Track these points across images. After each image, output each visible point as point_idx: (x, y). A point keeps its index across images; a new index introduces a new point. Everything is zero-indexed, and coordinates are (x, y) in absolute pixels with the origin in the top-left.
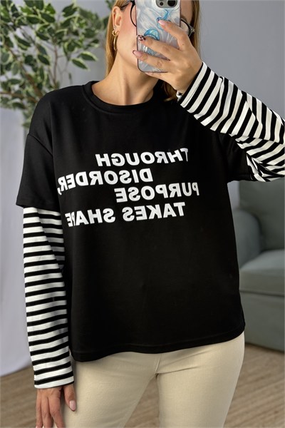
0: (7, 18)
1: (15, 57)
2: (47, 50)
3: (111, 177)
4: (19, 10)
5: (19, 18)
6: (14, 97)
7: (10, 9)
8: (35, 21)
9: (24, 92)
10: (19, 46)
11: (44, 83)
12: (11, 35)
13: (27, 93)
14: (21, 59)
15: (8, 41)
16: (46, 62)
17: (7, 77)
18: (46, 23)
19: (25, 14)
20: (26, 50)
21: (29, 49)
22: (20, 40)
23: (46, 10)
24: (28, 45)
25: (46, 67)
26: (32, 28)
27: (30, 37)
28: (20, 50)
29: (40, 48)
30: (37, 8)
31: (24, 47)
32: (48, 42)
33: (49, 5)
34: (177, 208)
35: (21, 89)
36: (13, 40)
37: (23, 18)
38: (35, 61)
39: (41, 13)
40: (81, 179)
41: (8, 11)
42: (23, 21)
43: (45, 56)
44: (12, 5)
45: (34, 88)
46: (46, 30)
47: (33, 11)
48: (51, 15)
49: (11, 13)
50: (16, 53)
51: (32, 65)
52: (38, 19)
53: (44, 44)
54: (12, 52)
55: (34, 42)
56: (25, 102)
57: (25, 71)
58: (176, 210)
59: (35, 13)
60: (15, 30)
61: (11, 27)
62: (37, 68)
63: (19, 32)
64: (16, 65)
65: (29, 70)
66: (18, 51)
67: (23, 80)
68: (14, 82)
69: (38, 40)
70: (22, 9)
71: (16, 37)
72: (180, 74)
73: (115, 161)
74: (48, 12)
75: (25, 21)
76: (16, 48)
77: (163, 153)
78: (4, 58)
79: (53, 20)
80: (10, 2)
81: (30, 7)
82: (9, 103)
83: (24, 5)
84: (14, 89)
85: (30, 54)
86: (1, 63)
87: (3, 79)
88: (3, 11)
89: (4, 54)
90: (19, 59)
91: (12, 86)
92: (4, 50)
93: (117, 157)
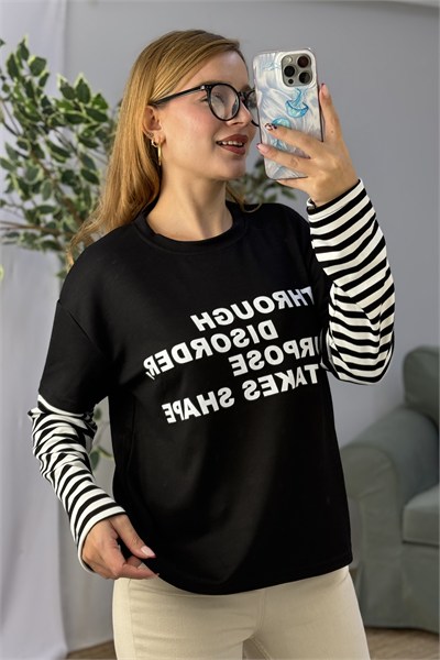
0: (35, 116)
1: (47, 173)
2: (96, 161)
3: (221, 343)
4: (53, 102)
5: (53, 115)
6: (45, 233)
7: (39, 102)
8: (77, 119)
9: (60, 225)
10: (53, 157)
11: (90, 211)
12: (41, 141)
13: (65, 226)
14: (57, 175)
15: (36, 150)
16: (94, 180)
17: (34, 203)
18: (94, 123)
19: (62, 110)
20: (63, 162)
21: (68, 160)
22: (54, 148)
23: (94, 103)
24: (65, 154)
25: (93, 187)
26: (72, 130)
27: (70, 144)
28: (54, 162)
29: (85, 159)
30: (80, 100)
31: (61, 158)
32: (97, 151)
33: (99, 96)
34: (308, 372)
35: (56, 222)
36: (44, 147)
37: (59, 116)
38: (77, 178)
39: (85, 108)
40: (181, 353)
41: (36, 105)
42: (58, 119)
43: (92, 171)
44: (42, 96)
45: (75, 219)
46: (93, 133)
47: (73, 105)
48: (102, 111)
49: (40, 109)
50: (49, 167)
51: (72, 185)
52: (81, 117)
53: (91, 153)
54: (42, 165)
55: (75, 150)
56: (61, 239)
57: (62, 193)
58: (307, 374)
59: (77, 108)
60: (47, 133)
61: (41, 129)
62: (80, 189)
63: (53, 136)
64: (47, 184)
65: (69, 193)
66: (52, 164)
67: (59, 208)
68: (45, 210)
69: (81, 147)
70: (57, 102)
71: (48, 143)
72: (324, 176)
73: (219, 320)
74: (97, 107)
75: (61, 120)
76: (49, 160)
78: (31, 174)
79: (103, 118)
80: (39, 92)
81: (70, 98)
82: (36, 242)
83: (60, 97)
84: (45, 221)
85: (69, 168)
86: (26, 181)
87: (29, 205)
88: (28, 106)
89: (30, 168)
90: (53, 176)
91: (42, 217)
92: (30, 163)
93: (221, 314)
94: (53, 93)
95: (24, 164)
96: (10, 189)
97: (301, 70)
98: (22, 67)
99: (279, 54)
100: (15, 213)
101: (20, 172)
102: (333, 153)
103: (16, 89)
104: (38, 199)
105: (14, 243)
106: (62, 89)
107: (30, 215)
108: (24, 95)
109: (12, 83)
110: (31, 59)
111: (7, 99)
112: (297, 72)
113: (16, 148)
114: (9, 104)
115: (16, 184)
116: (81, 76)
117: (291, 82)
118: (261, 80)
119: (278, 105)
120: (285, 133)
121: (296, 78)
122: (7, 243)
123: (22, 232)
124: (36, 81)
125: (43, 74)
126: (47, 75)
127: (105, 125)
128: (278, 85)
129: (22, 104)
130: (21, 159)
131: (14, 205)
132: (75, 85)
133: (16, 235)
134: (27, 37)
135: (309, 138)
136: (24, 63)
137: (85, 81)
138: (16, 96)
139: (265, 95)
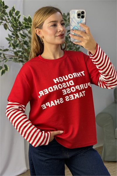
0: (17, 26)
1: (20, 42)
4: (22, 23)
5: (22, 26)
6: (19, 58)
8: (28, 27)
9: (23, 55)
10: (21, 37)
12: (18, 33)
13: (25, 55)
15: (17, 35)
17: (16, 50)
19: (24, 25)
21: (26, 38)
22: (22, 35)
26: (27, 30)
27: (26, 34)
28: (22, 39)
29: (30, 38)
30: (29, 22)
31: (24, 38)
35: (22, 54)
38: (28, 43)
39: (30, 24)
41: (17, 24)
44: (19, 21)
45: (27, 54)
49: (18, 24)
50: (20, 40)
51: (27, 45)
52: (29, 27)
56: (24, 59)
57: (24, 47)
59: (28, 24)
60: (20, 31)
61: (18, 30)
62: (29, 46)
63: (21, 32)
64: (20, 45)
65: (26, 47)
67: (23, 51)
68: (19, 51)
69: (29, 35)
71: (20, 34)
75: (24, 27)
78: (15, 42)
81: (26, 22)
82: (17, 60)
83: (24, 21)
84: (19, 55)
85: (26, 40)
86: (14, 44)
87: (15, 50)
88: (15, 24)
89: (15, 40)
90: (22, 43)
91: (18, 53)
94: (21, 20)
95: (13, 40)
96: (10, 46)
97: (82, 15)
99: (77, 10)
100: (11, 53)
101: (12, 42)
103: (12, 19)
104: (17, 49)
105: (11, 60)
106: (24, 19)
107: (15, 53)
108: (14, 21)
109: (10, 18)
110: (16, 11)
111: (9, 22)
113: (11, 35)
114: (10, 23)
115: (11, 45)
116: (29, 15)
117: (79, 17)
118: (71, 16)
119: (75, 23)
123: (13, 57)
124: (17, 17)
125: (19, 15)
126: (20, 15)
128: (76, 18)
129: (13, 23)
130: (13, 38)
131: (11, 50)
132: (27, 18)
134: (14, 5)
135: (82, 32)
136: (14, 12)
137: (30, 17)
138: (12, 21)
139: (72, 20)
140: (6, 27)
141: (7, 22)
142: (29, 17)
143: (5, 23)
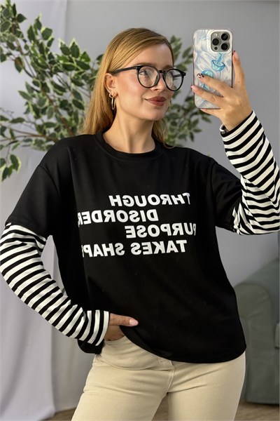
0: (44, 65)
1: (51, 102)
2: (82, 95)
3: (122, 216)
4: (56, 57)
5: (56, 65)
6: (48, 140)
7: (47, 56)
8: (70, 68)
9: (58, 135)
10: (55, 91)
11: (78, 127)
12: (47, 81)
13: (62, 136)
14: (58, 103)
15: (45, 88)
16: (81, 107)
17: (42, 121)
18: (82, 70)
19: (61, 62)
20: (61, 95)
21: (64, 94)
22: (56, 86)
23: (82, 58)
24: (63, 90)
25: (80, 111)
26: (67, 74)
27: (66, 83)
28: (56, 95)
29: (76, 94)
30: (73, 56)
31: (60, 92)
32: (83, 88)
33: (85, 53)
34: (179, 245)
35: (56, 133)
36: (49, 85)
37: (59, 65)
38: (70, 105)
39: (76, 61)
40: (96, 216)
41: (45, 59)
42: (59, 68)
43: (80, 101)
44: (49, 53)
45: (68, 131)
46: (80, 76)
47: (69, 59)
48: (86, 63)
49: (47, 61)
50: (52, 98)
51: (67, 109)
52: (73, 66)
53: (79, 89)
54: (48, 97)
55: (69, 88)
57: (60, 115)
58: (178, 246)
59: (71, 61)
60: (52, 76)
61: (48, 74)
62: (72, 112)
63: (55, 79)
64: (50, 109)
65: (65, 114)
66: (54, 96)
67: (58, 124)
68: (49, 125)
69: (73, 86)
70: (58, 56)
71: (52, 83)
72: (231, 109)
73: (125, 202)
74: (83, 60)
75: (61, 68)
76: (52, 94)
77: (168, 196)
78: (41, 102)
79: (87, 67)
80: (47, 50)
81: (66, 55)
82: (43, 145)
83: (60, 53)
84: (49, 132)
85: (65, 99)
86: (38, 107)
87: (39, 122)
88: (40, 59)
89: (41, 98)
90: (55, 104)
91: (47, 130)
92: (41, 95)
93: (127, 199)
94: (56, 51)
95: (37, 96)
96: (27, 111)
97: (223, 42)
98: (37, 34)
99: (210, 31)
100: (30, 127)
101: (35, 101)
102: (237, 94)
103: (33, 48)
104: (45, 118)
105: (29, 146)
106: (61, 49)
107: (40, 128)
108: (38, 52)
109: (30, 44)
110: (43, 29)
111: (27, 54)
112: (220, 43)
113: (32, 85)
114: (28, 57)
115: (31, 108)
116: (74, 40)
117: (216, 48)
118: (197, 46)
119: (207, 62)
120: (209, 80)
121: (219, 47)
122: (25, 146)
123: (34, 139)
124: (45, 43)
125: (50, 39)
126: (53, 39)
127: (89, 72)
128: (208, 51)
129: (37, 58)
130: (35, 93)
131: (30, 122)
132: (70, 46)
133: (30, 140)
134: (41, 15)
135: (223, 84)
136: (38, 31)
137: (76, 44)
138: (32, 52)
139: (199, 56)
140: (19, 65)
141: (22, 53)
142: (74, 43)
143: (17, 56)
